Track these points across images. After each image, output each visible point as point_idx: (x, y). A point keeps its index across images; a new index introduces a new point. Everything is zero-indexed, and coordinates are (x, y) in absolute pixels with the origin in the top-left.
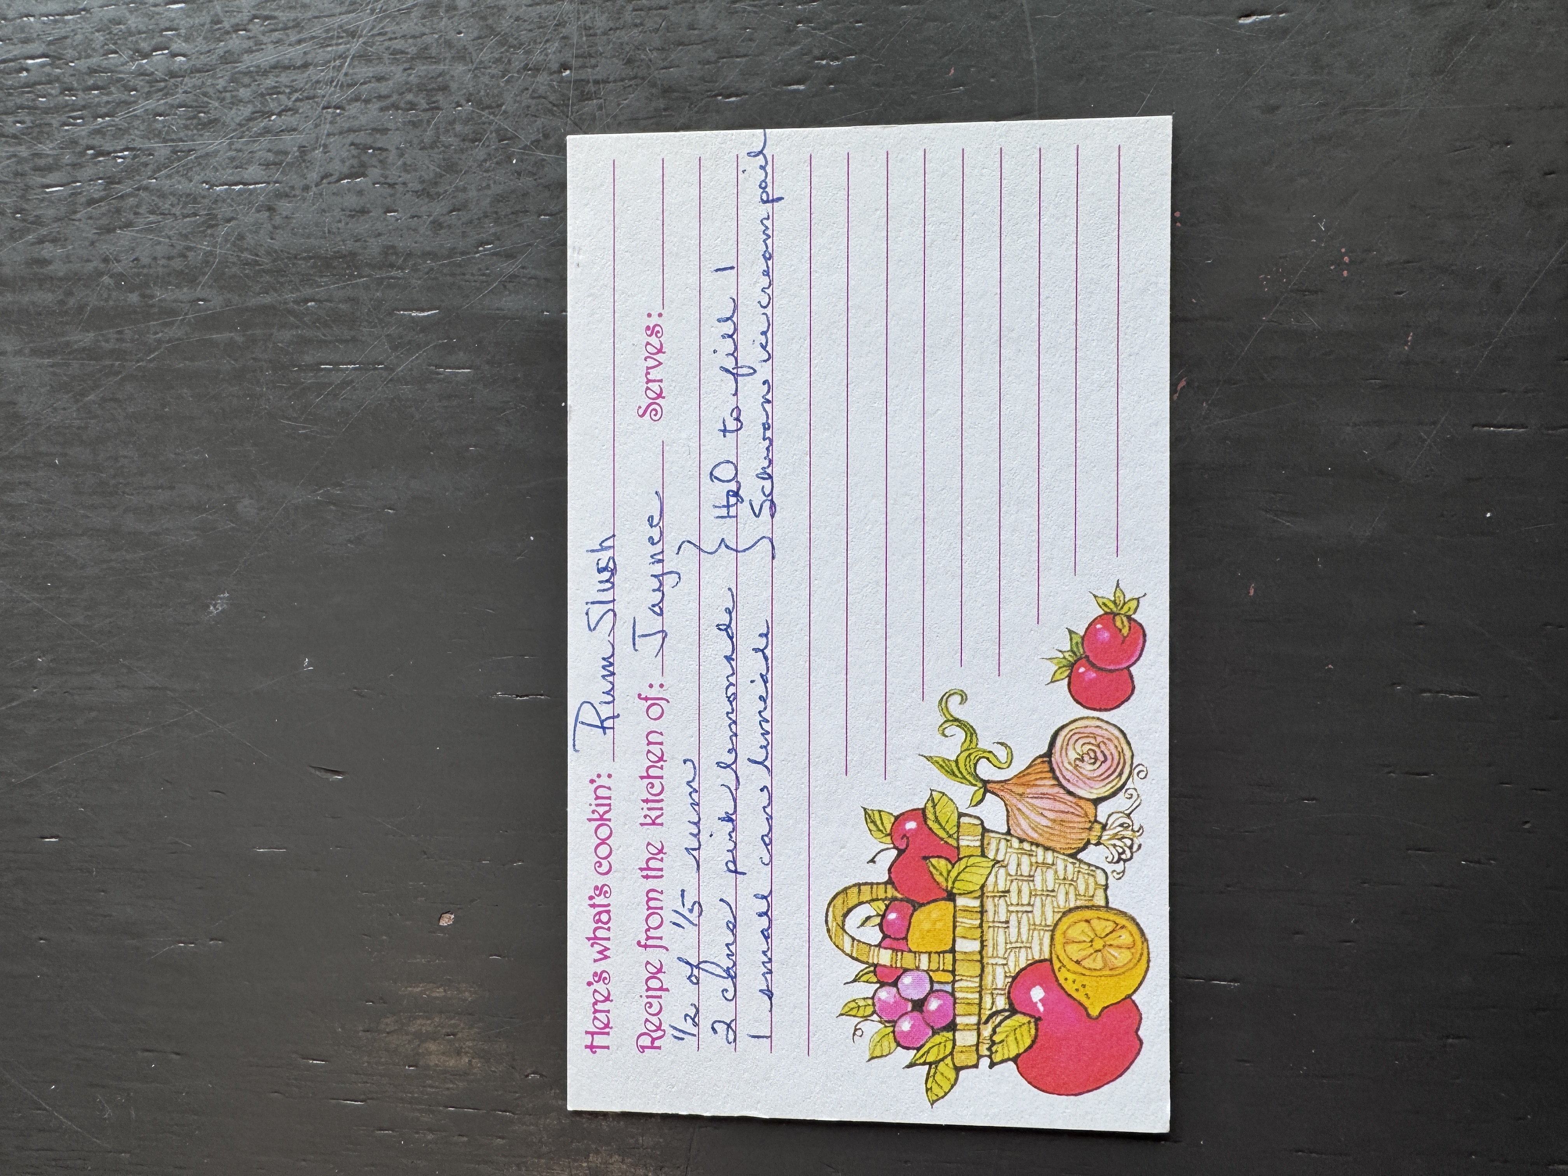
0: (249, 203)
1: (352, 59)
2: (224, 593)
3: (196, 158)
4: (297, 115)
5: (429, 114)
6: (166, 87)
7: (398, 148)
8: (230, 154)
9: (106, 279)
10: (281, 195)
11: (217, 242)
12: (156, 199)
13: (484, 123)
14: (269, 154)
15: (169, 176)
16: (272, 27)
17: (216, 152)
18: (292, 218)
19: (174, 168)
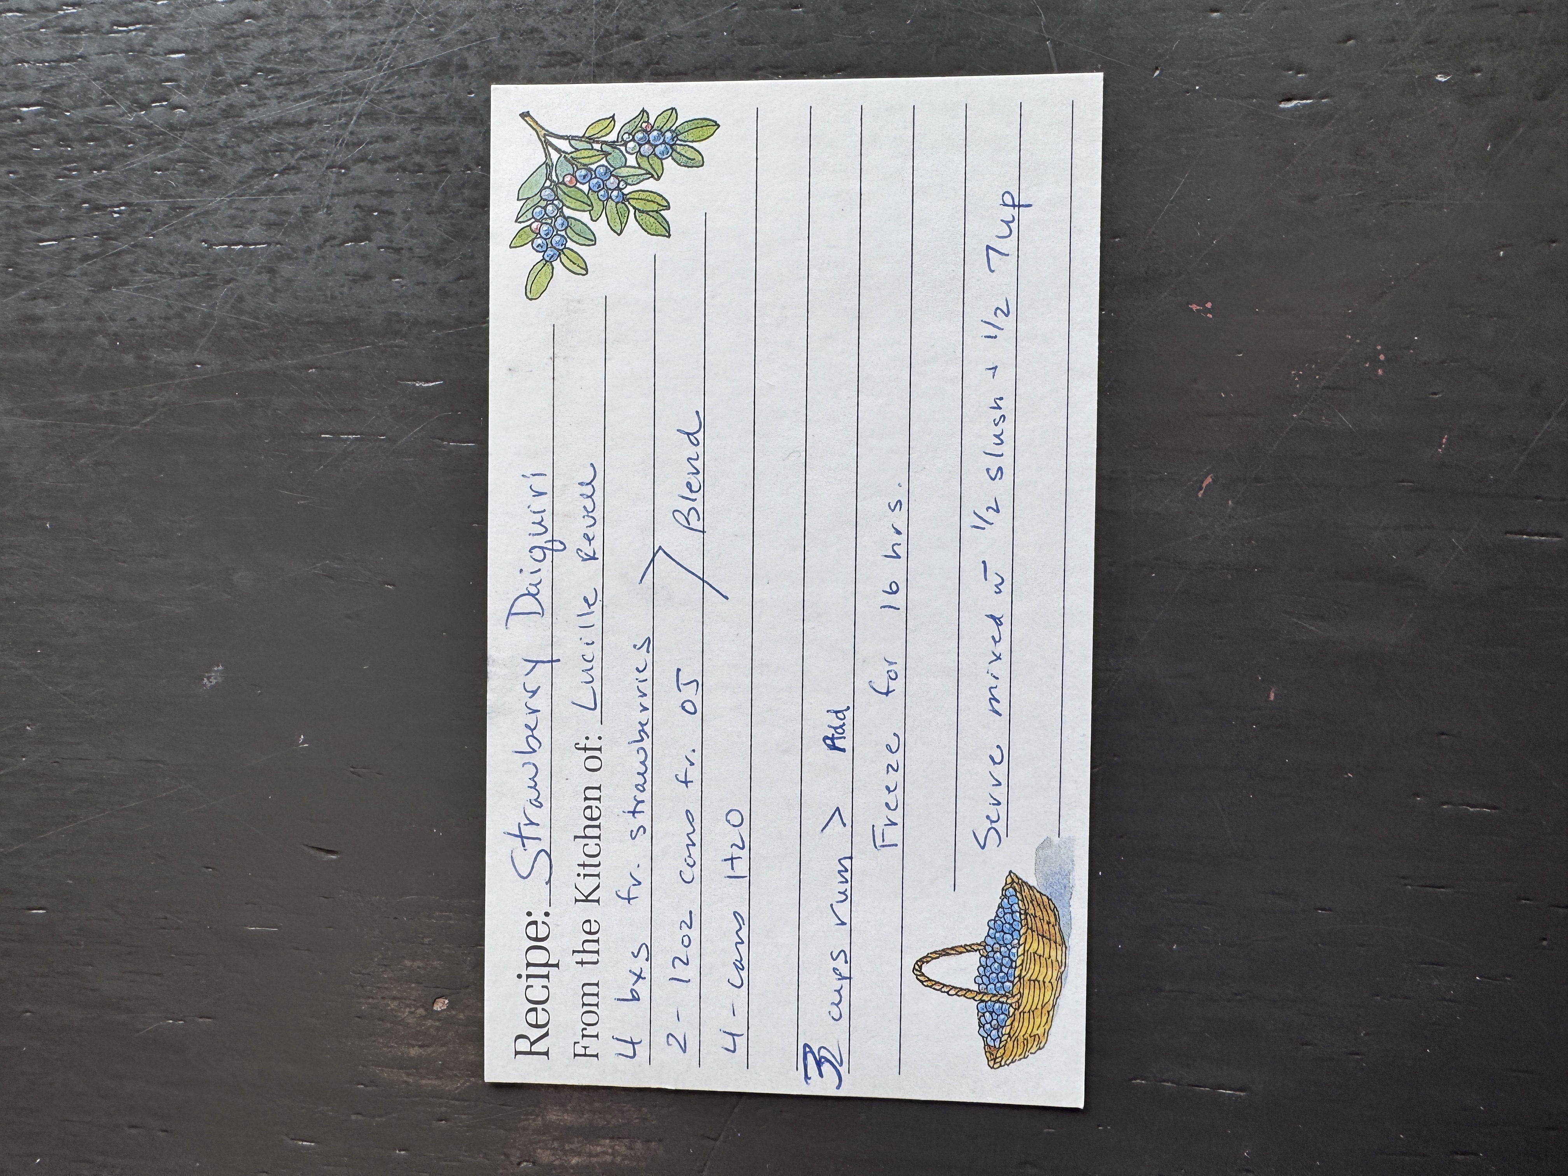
0: (250, 264)
1: (358, 118)
2: (218, 666)
3: (196, 215)
4: (300, 175)
5: (437, 177)
6: (165, 140)
7: (404, 212)
8: (231, 212)
9: (101, 339)
10: (281, 257)
11: (216, 304)
12: (154, 257)
14: (272, 214)
15: (167, 234)
16: (275, 81)
17: (215, 211)
18: (294, 281)
19: (173, 225)
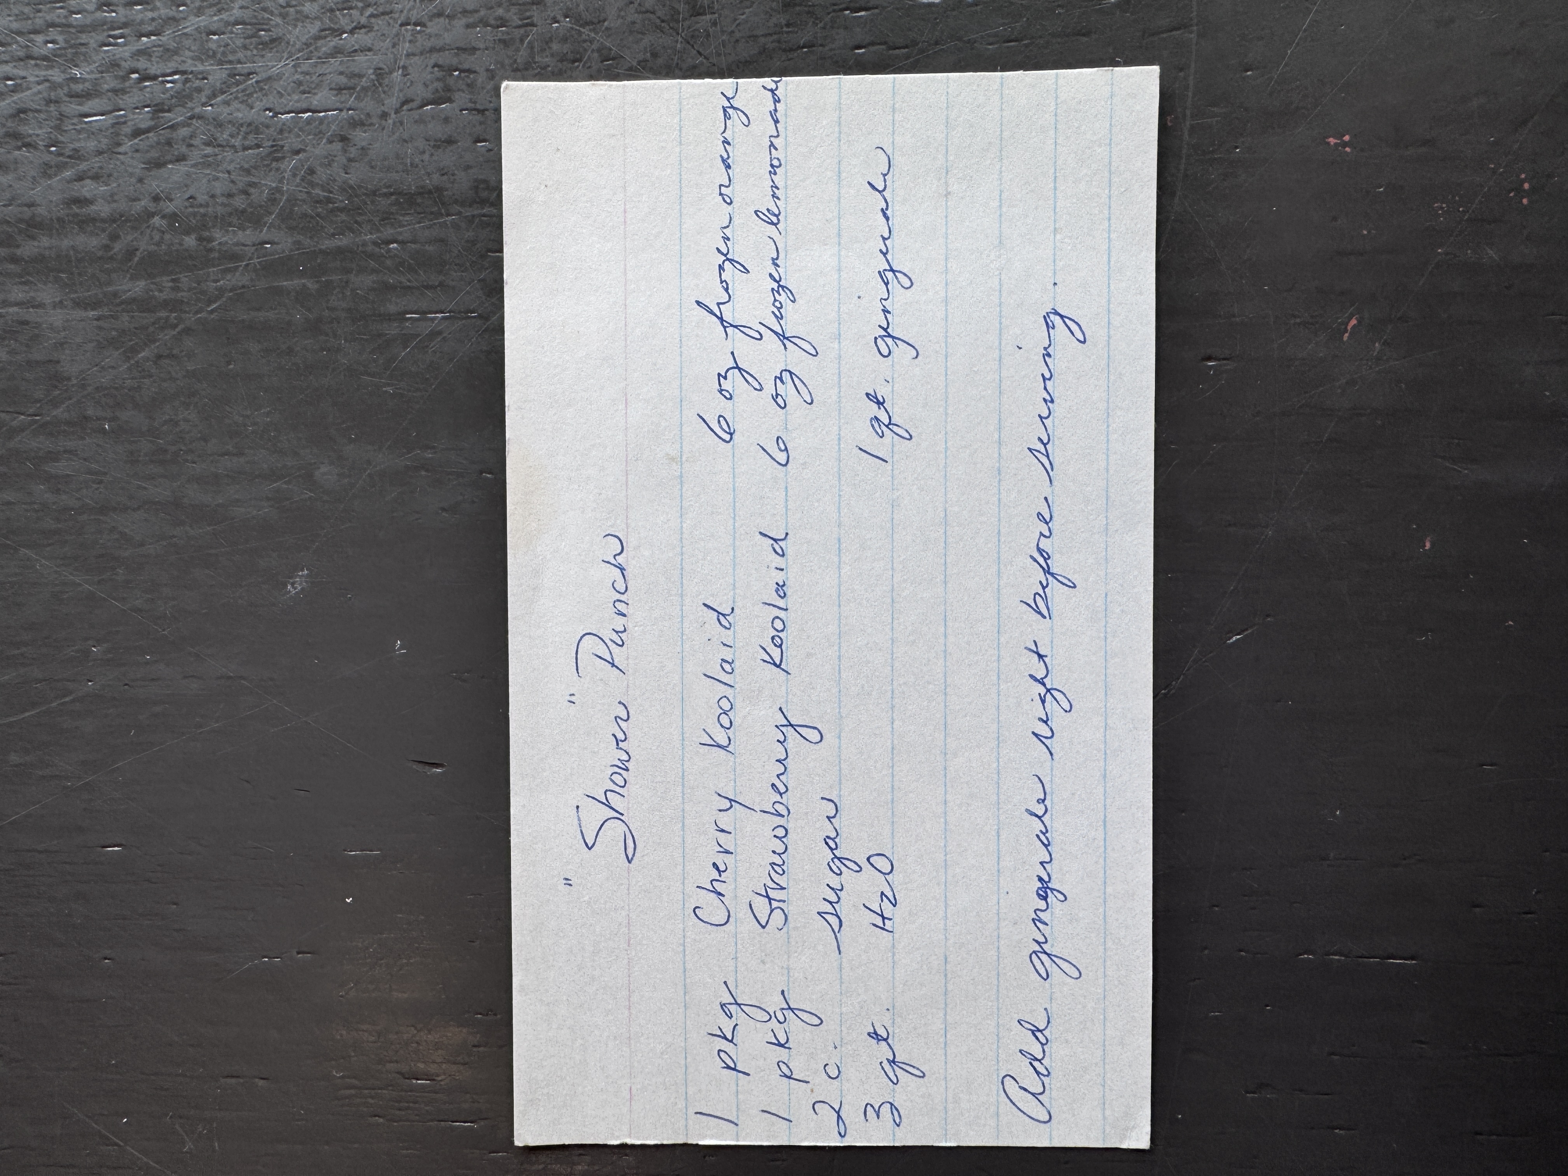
0: (320, 132)
2: (302, 570)
3: (257, 82)
4: (371, 35)
5: (522, 31)
6: (220, 1)
7: (488, 70)
8: (297, 76)
10: (355, 124)
11: (284, 177)
12: (213, 129)
13: (585, 41)
14: (341, 77)
15: (227, 103)
17: (279, 76)
18: (369, 149)
19: (231, 94)
